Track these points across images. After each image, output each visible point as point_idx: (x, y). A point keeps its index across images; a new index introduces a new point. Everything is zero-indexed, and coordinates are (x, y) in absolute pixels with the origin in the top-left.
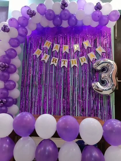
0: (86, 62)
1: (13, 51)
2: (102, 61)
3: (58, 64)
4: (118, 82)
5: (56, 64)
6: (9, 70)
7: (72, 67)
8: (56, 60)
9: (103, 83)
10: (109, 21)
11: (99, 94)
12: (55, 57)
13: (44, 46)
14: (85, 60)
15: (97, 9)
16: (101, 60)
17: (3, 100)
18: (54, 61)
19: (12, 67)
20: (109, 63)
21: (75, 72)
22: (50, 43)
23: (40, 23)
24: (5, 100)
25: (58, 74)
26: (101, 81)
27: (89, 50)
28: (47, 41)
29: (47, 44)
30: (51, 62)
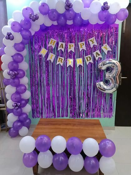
0: (91, 61)
1: (19, 56)
2: (108, 62)
3: (64, 64)
4: (122, 78)
5: (62, 64)
6: (19, 76)
7: (78, 66)
8: (62, 59)
9: (107, 82)
10: (117, 19)
11: (102, 92)
12: (61, 57)
13: (49, 45)
14: (90, 59)
15: (104, 9)
16: (107, 60)
17: (18, 104)
18: (60, 61)
19: (21, 72)
20: (114, 63)
21: (80, 71)
22: (55, 42)
23: (43, 24)
24: (19, 104)
25: (64, 74)
26: (105, 80)
27: (95, 48)
28: (52, 39)
29: (52, 43)
30: (57, 62)
